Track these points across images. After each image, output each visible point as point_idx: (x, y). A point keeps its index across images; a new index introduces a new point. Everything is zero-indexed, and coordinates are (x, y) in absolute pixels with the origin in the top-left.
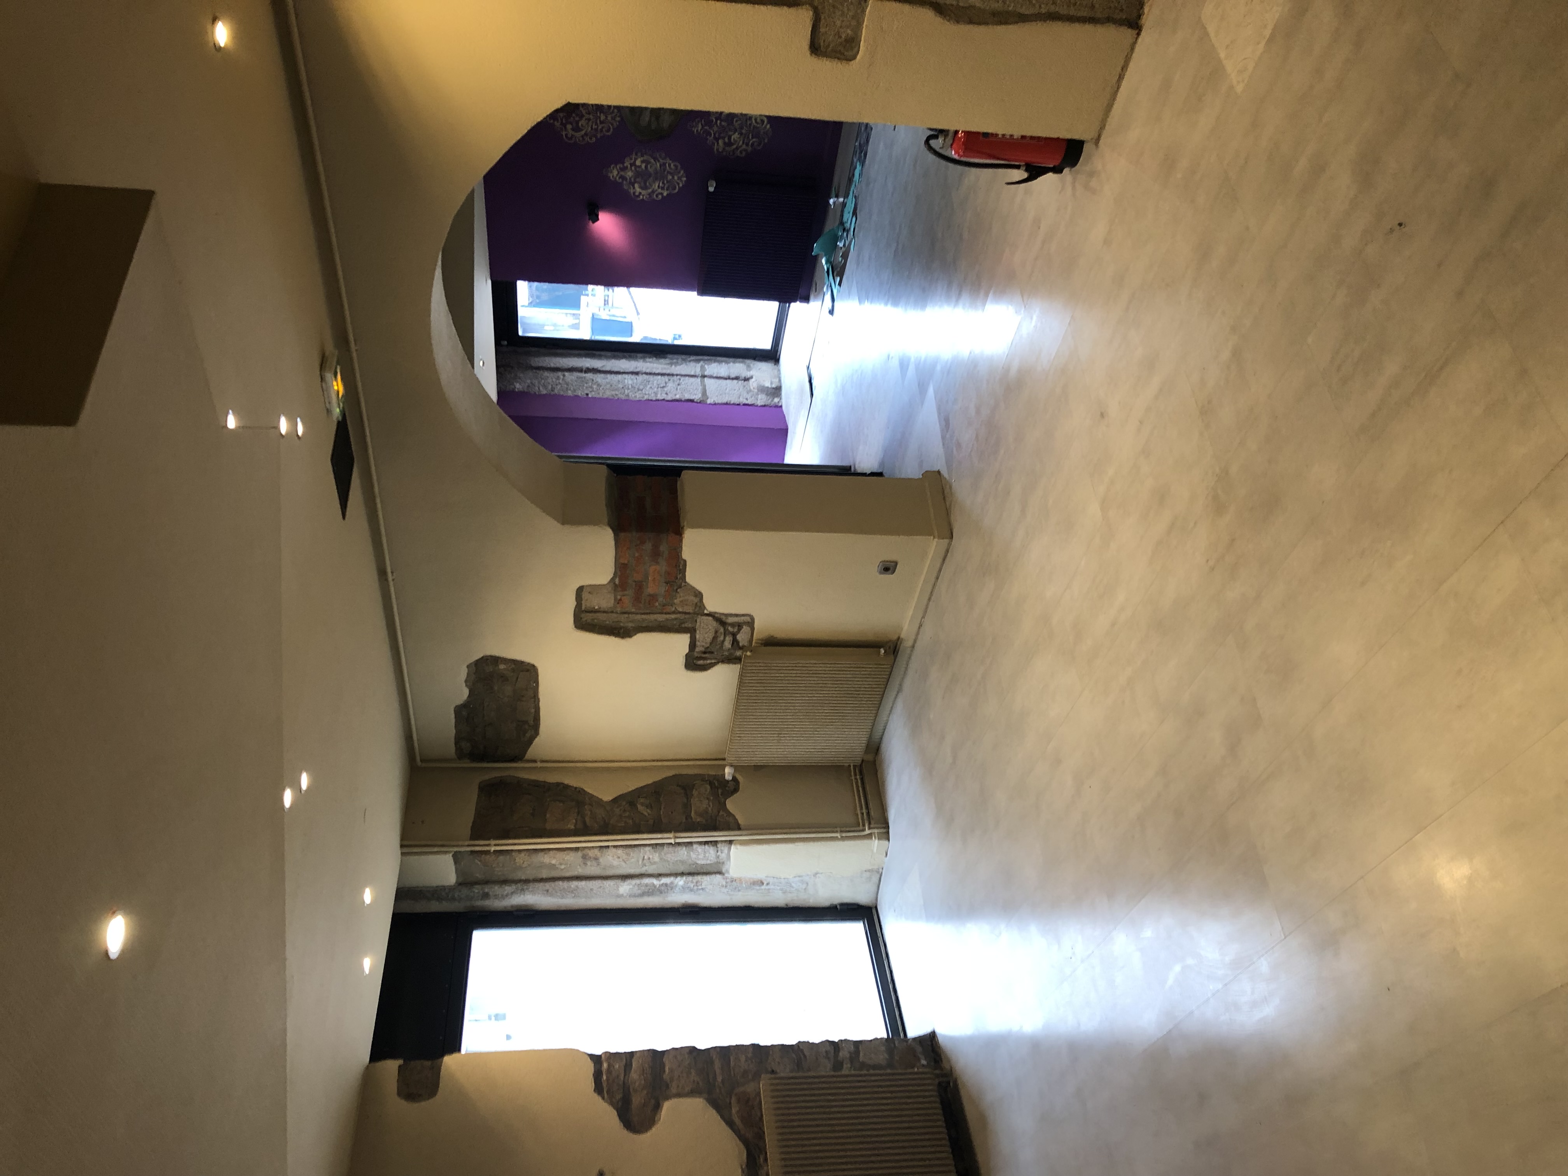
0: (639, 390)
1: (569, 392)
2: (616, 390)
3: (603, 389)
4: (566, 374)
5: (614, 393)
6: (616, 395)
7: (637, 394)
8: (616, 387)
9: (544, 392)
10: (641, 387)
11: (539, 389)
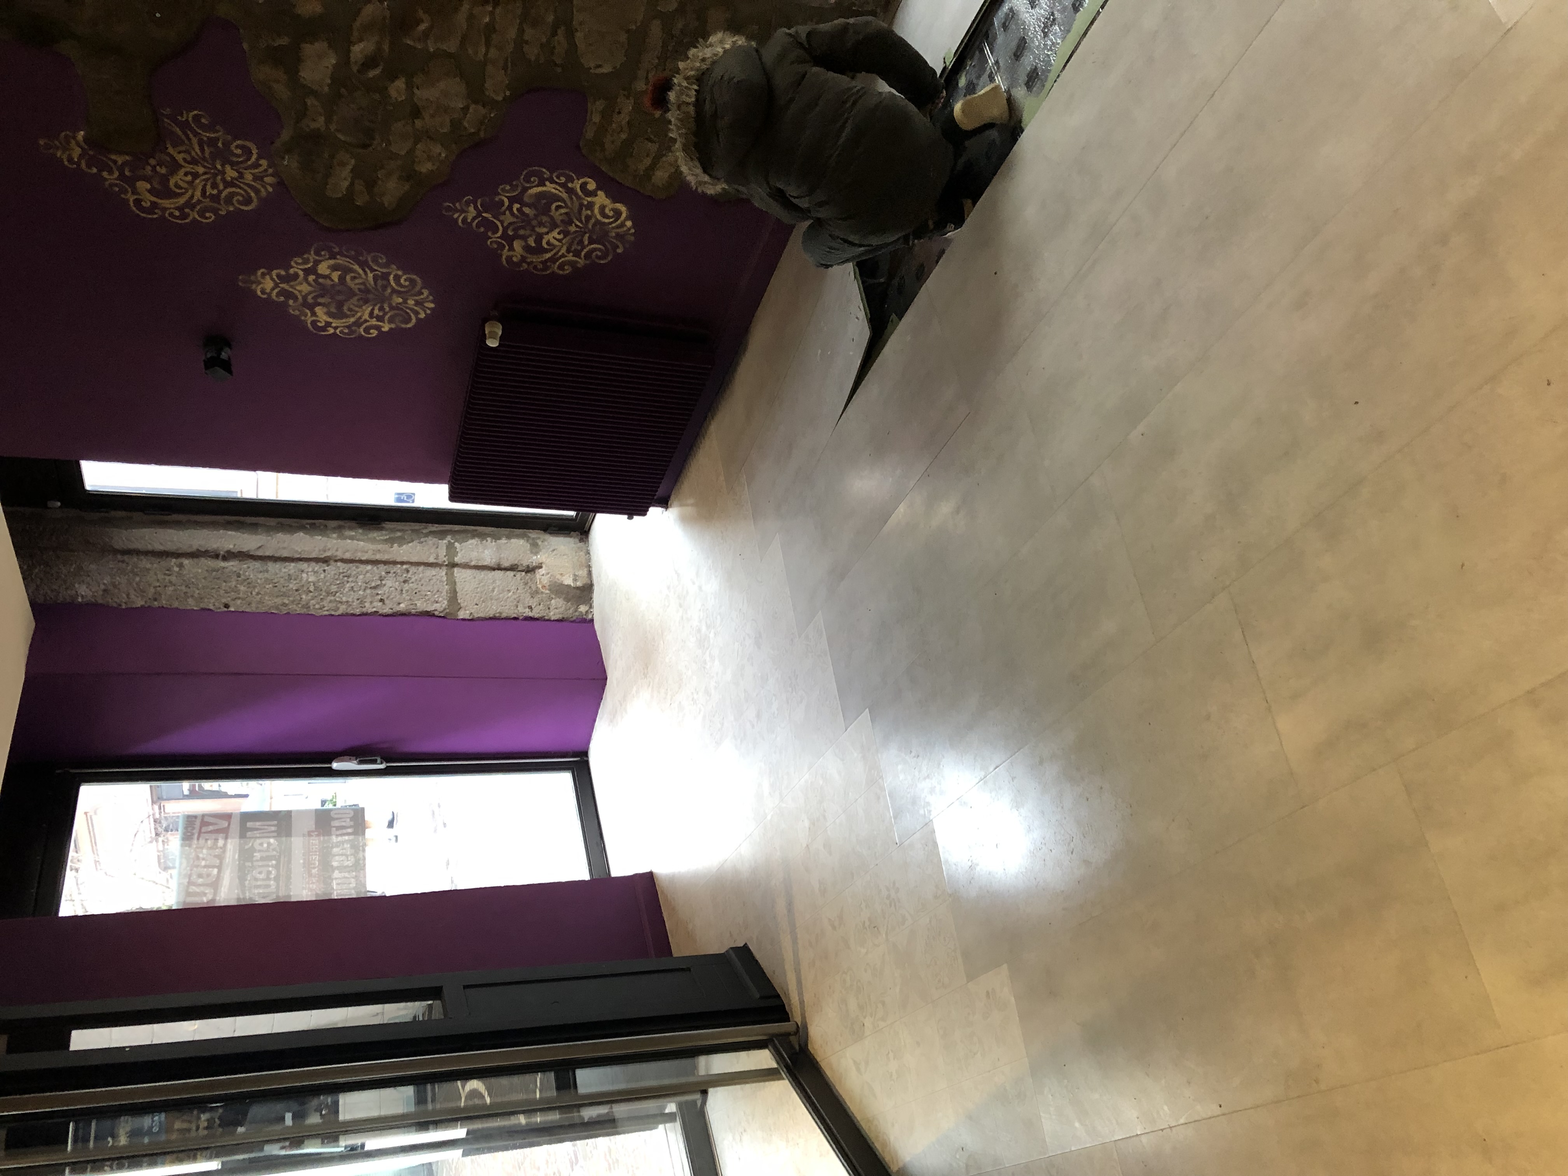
0: (329, 593)
1: (190, 601)
2: (284, 595)
3: (258, 594)
4: (186, 562)
5: (279, 601)
6: (284, 605)
7: (325, 603)
8: (284, 590)
9: (139, 603)
10: (334, 588)
11: (128, 595)
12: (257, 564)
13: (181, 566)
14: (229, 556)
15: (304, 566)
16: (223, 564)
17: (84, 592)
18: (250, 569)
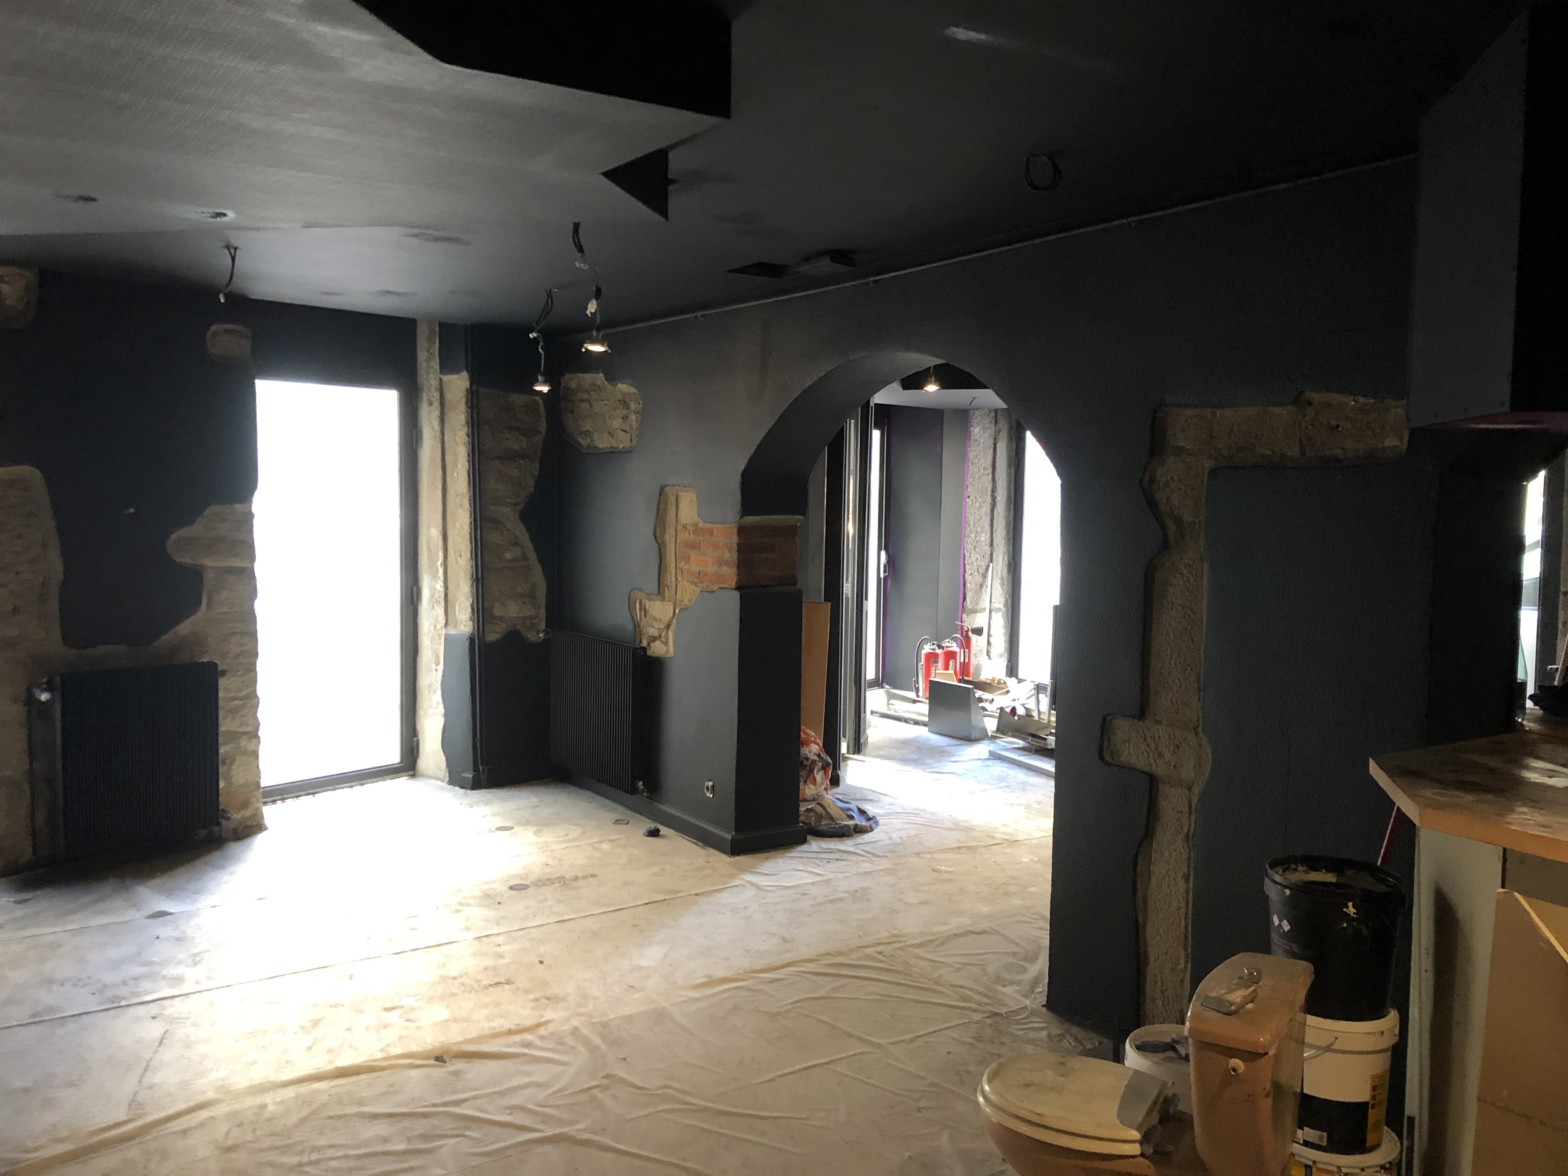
0: (975, 547)
1: (971, 480)
2: (974, 525)
3: (975, 512)
4: (990, 477)
5: (971, 522)
6: (969, 525)
7: (970, 545)
8: (977, 525)
9: (971, 456)
12: (989, 512)
13: (988, 474)
14: (994, 498)
15: (989, 535)
16: (989, 496)
17: (976, 430)
18: (987, 508)
